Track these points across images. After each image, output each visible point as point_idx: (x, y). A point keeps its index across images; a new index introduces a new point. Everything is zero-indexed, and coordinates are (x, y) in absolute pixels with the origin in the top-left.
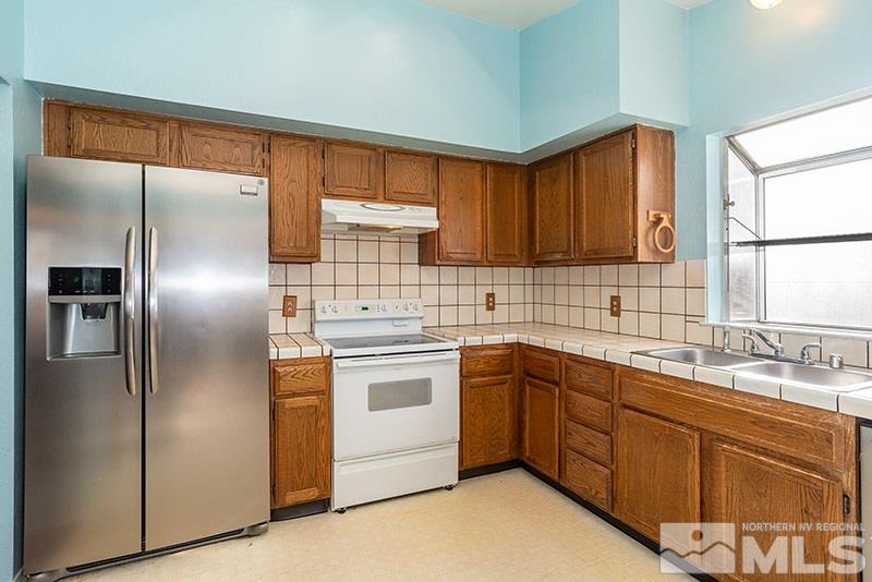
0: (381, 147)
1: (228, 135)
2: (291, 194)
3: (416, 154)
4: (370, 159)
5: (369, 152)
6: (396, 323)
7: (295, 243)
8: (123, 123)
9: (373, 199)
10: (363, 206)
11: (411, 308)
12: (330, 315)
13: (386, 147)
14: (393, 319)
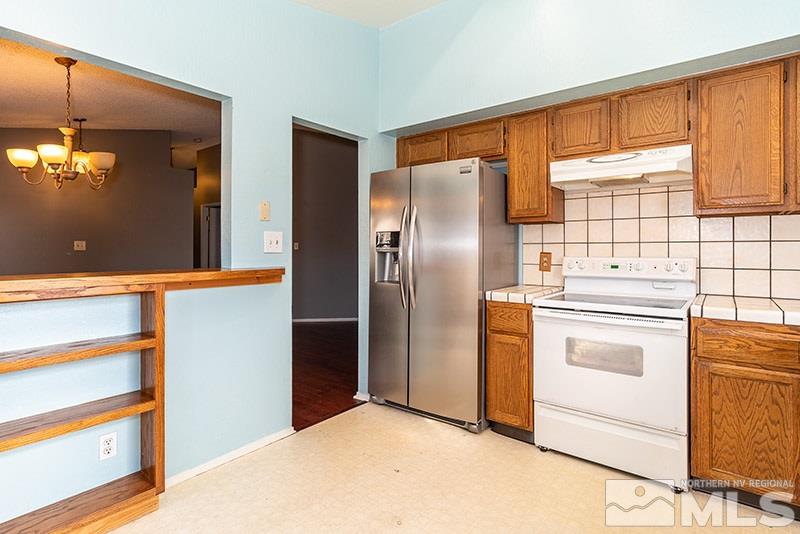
0: (614, 94)
1: (480, 128)
2: (525, 164)
3: (660, 87)
4: (600, 113)
5: (599, 104)
6: (657, 285)
7: (528, 206)
8: (426, 141)
9: (606, 151)
10: (591, 161)
11: (676, 269)
12: (576, 272)
13: (619, 93)
14: (653, 280)
